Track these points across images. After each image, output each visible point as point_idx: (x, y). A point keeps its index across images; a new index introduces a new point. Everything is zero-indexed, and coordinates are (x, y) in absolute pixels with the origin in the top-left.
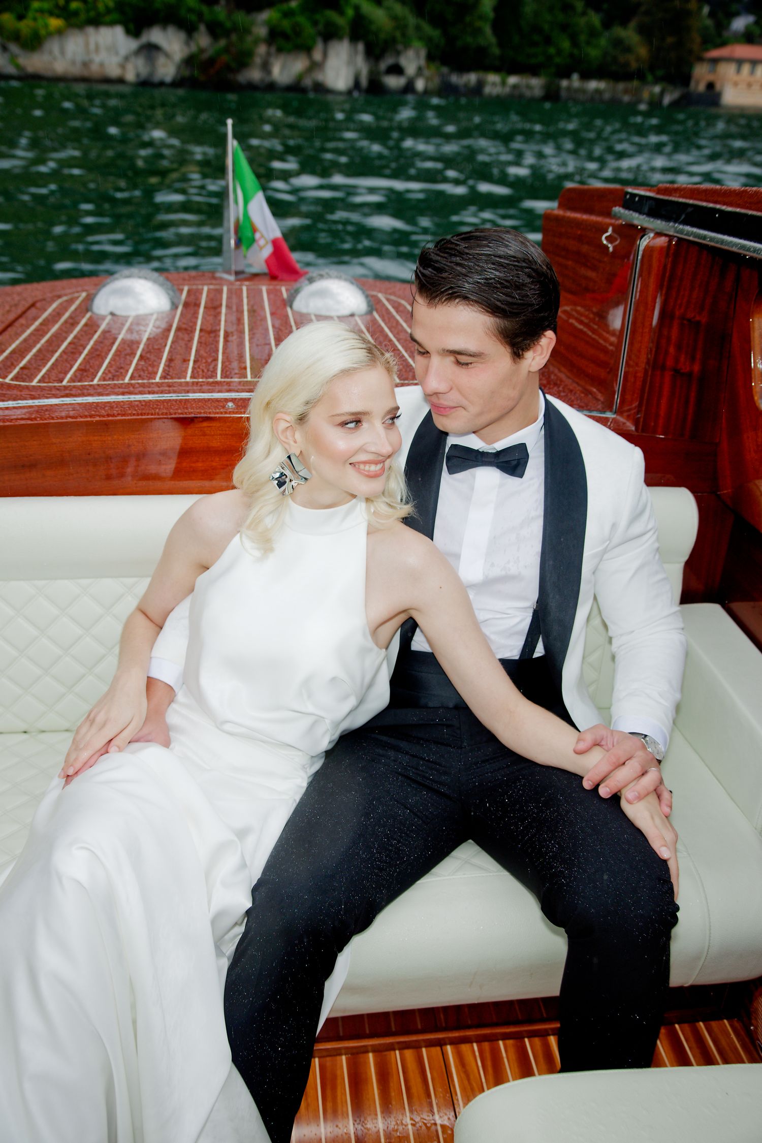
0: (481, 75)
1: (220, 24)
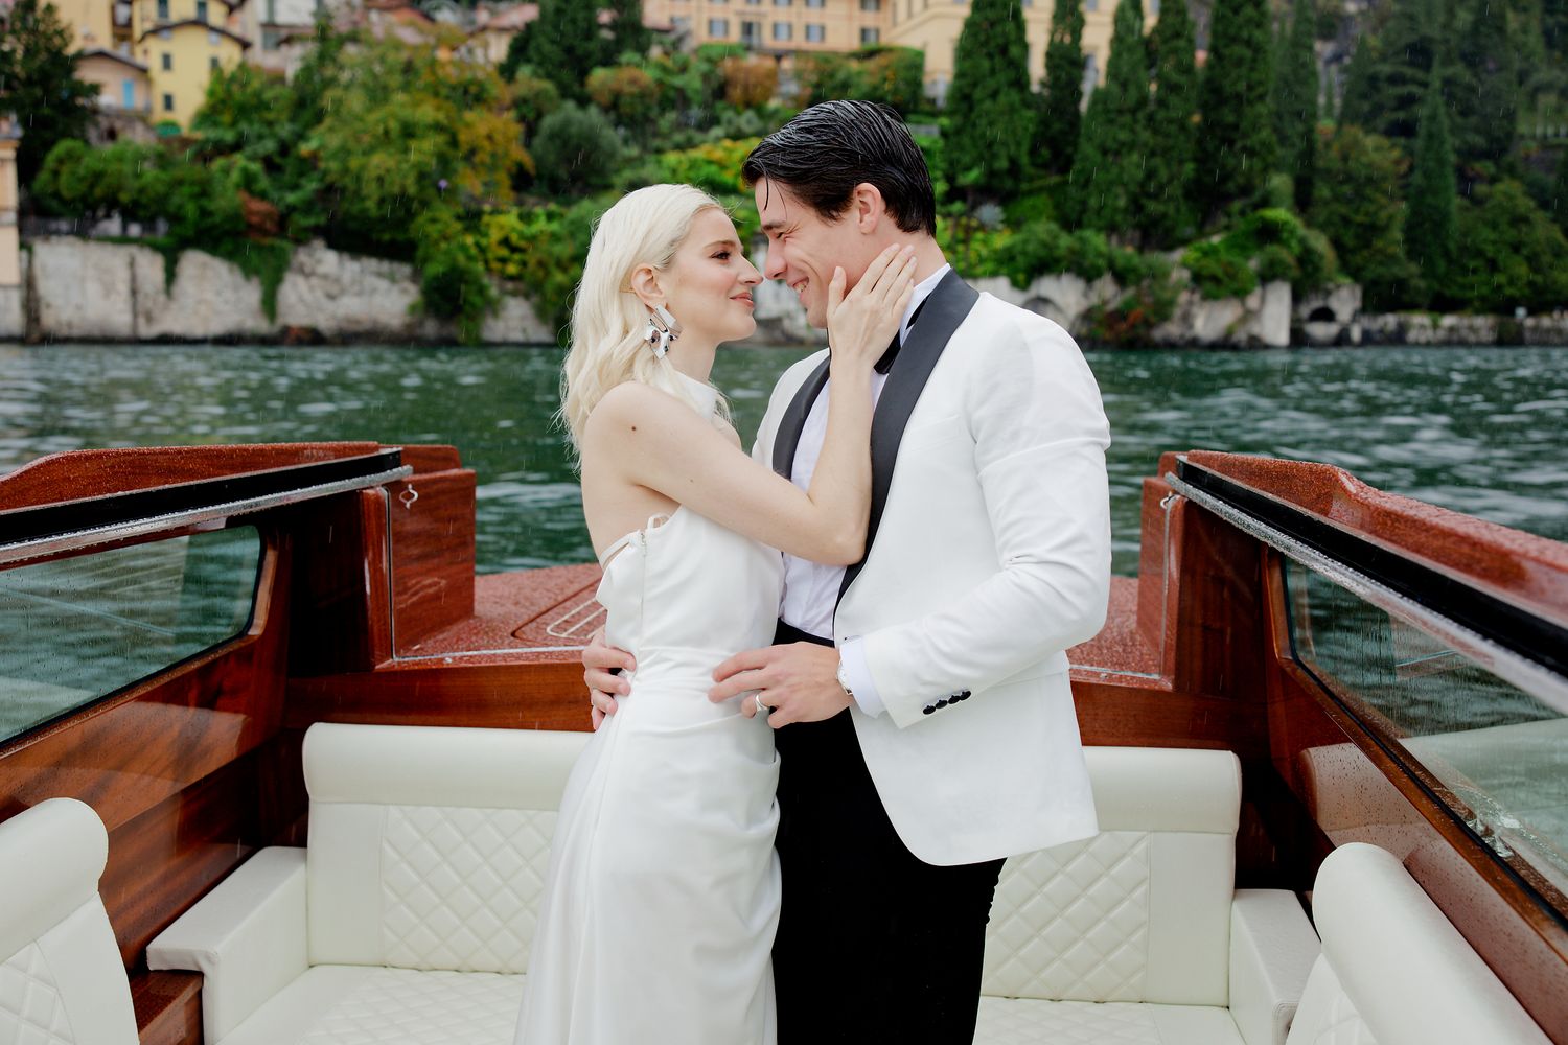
0: (1402, 316)
1: (1134, 270)
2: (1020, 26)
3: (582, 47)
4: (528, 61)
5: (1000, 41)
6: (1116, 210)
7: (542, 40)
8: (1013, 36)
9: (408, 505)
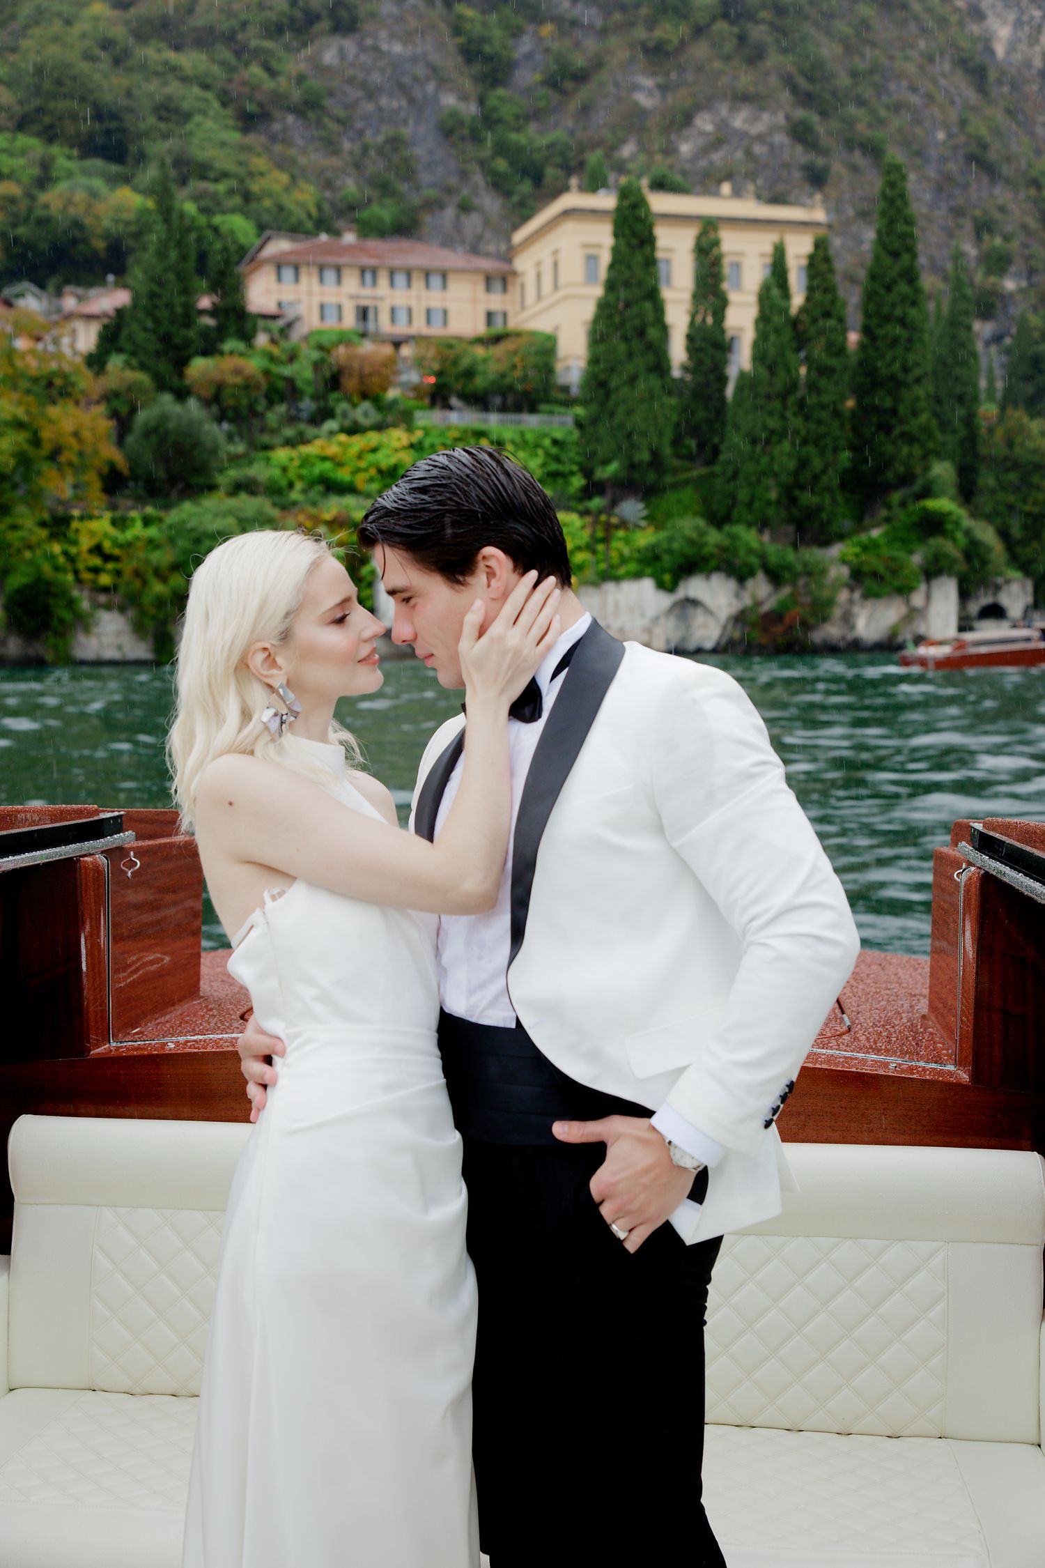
1: (789, 567)
2: (659, 308)
3: (181, 334)
4: (120, 350)
5: (637, 322)
6: (769, 503)
7: (135, 327)
8: (650, 316)
9: (129, 874)
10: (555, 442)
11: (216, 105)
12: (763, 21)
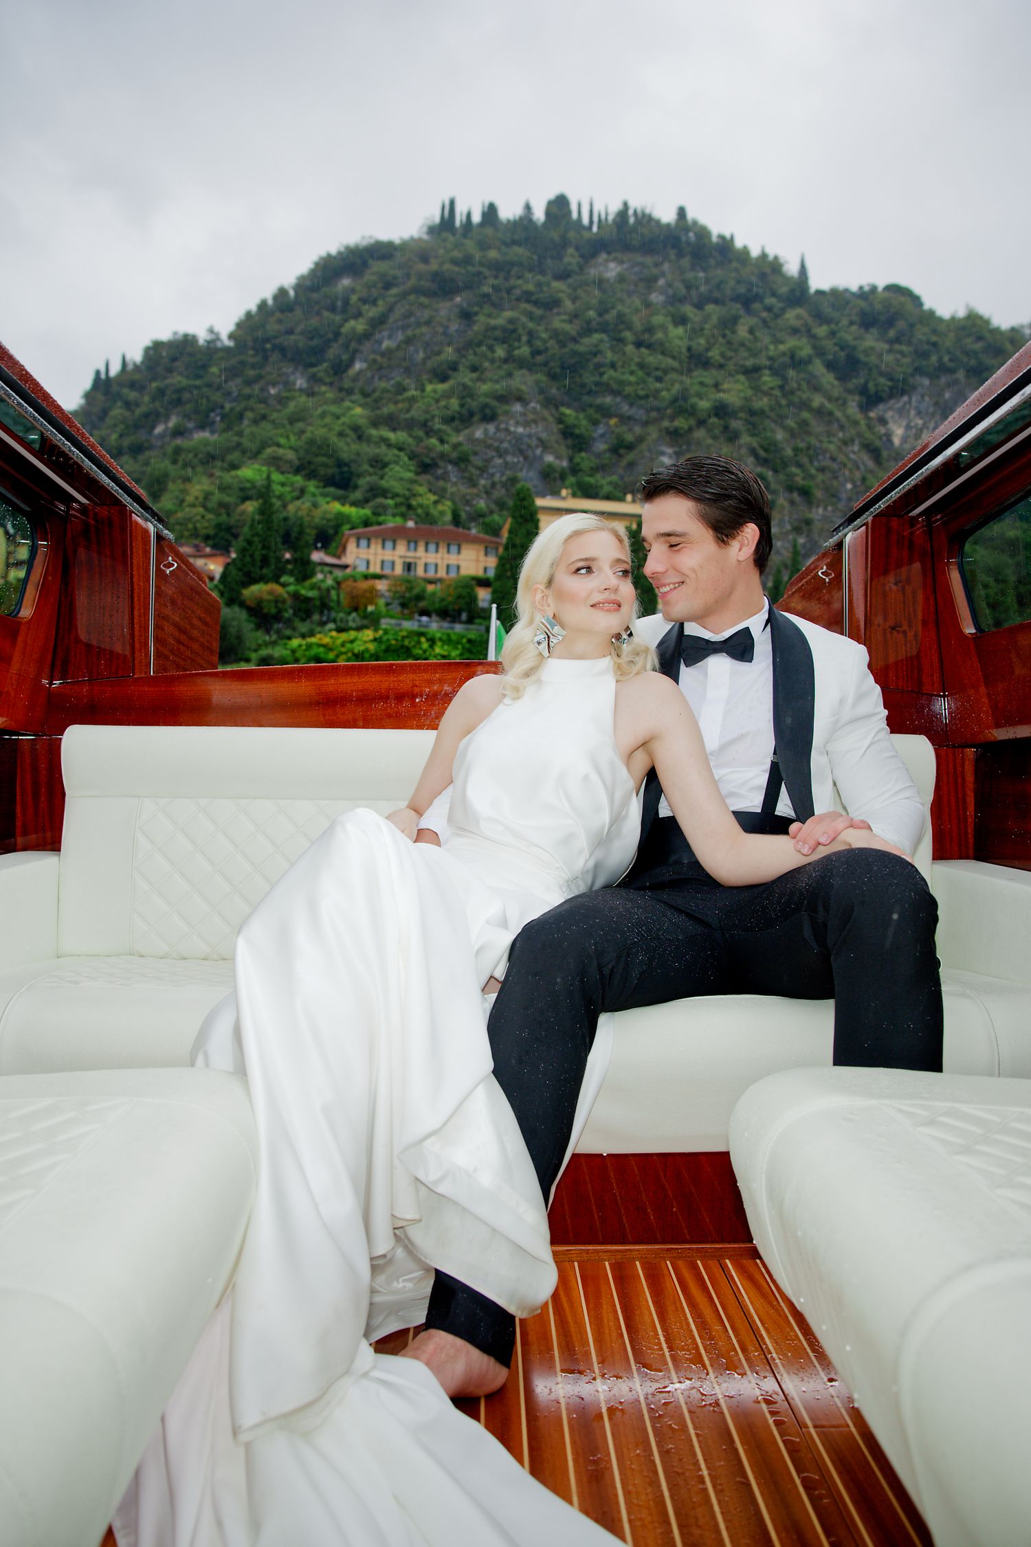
7: (234, 570)
9: (167, 572)
10: (470, 641)
11: (406, 459)
12: (741, 419)
